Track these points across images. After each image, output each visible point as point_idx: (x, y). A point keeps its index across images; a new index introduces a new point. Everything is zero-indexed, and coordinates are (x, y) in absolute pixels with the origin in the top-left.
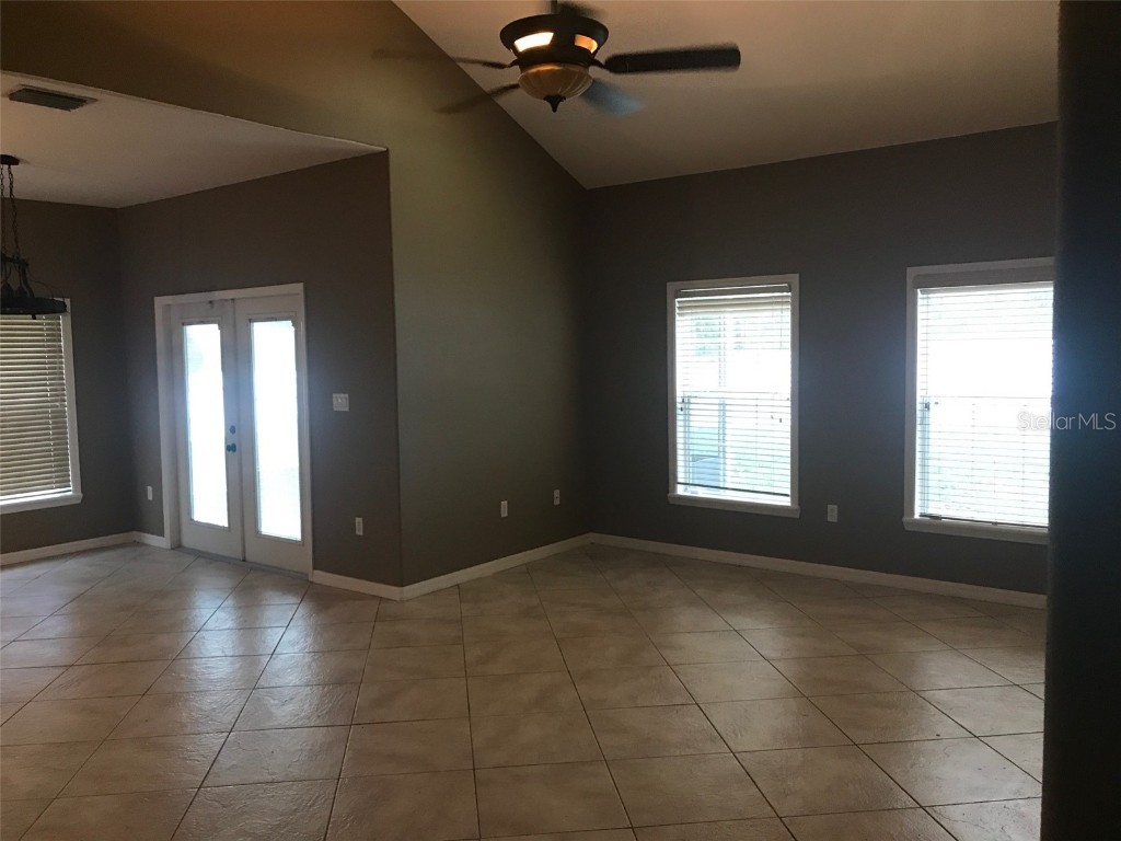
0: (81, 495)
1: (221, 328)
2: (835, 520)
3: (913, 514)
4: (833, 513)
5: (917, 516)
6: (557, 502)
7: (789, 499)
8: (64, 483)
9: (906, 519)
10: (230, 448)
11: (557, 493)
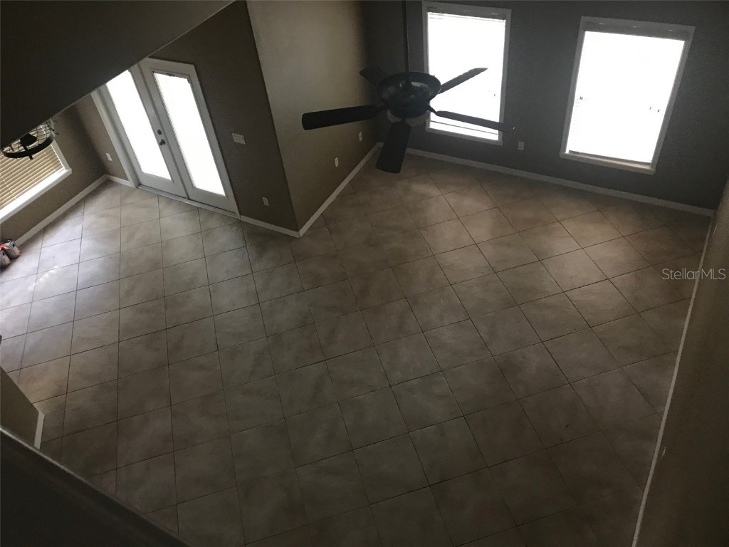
0: (71, 170)
1: (130, 71)
2: (522, 149)
3: (565, 151)
4: (521, 146)
5: (567, 152)
6: (361, 139)
7: (497, 136)
8: (58, 167)
9: (561, 153)
10: (162, 143)
11: (360, 134)
